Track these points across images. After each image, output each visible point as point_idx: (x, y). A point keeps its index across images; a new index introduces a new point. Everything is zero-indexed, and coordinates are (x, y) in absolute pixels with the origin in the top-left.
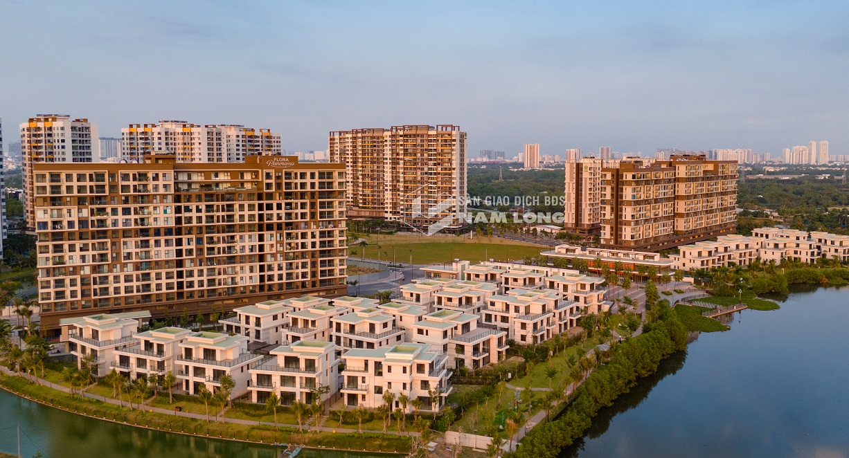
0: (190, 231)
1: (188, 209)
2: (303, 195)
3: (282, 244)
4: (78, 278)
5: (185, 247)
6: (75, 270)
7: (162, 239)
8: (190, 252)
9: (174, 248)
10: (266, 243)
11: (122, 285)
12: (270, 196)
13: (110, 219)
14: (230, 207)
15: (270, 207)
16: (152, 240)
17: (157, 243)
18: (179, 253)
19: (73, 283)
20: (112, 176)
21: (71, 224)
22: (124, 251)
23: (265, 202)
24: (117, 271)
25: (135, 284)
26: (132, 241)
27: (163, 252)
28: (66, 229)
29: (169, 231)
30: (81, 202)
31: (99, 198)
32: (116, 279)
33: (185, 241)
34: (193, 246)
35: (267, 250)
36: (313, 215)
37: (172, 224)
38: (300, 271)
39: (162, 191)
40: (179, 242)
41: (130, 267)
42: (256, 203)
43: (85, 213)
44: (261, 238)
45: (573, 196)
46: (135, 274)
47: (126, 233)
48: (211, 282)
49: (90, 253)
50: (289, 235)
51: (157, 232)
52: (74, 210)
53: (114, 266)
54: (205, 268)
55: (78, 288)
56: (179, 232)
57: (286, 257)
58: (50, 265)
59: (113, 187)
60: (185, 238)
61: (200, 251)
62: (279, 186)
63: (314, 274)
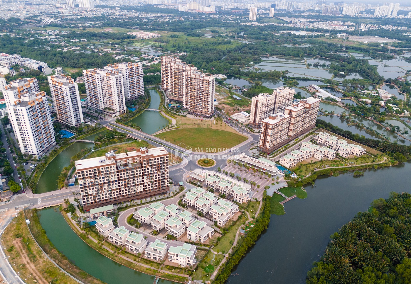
0: (122, 180)
1: (121, 174)
2: (155, 165)
3: (149, 179)
4: (92, 196)
5: (121, 184)
6: (91, 195)
7: (114, 183)
8: (122, 185)
9: (118, 185)
10: (145, 180)
11: (104, 196)
12: (145, 167)
13: (99, 180)
14: (133, 172)
15: (145, 170)
16: (111, 184)
17: (113, 184)
18: (119, 186)
19: (91, 198)
20: (99, 169)
21: (89, 183)
22: (104, 188)
23: (144, 169)
24: (102, 193)
25: (108, 196)
26: (106, 185)
27: (115, 186)
28: (88, 185)
29: (116, 181)
30: (91, 178)
31: (95, 176)
32: (103, 195)
33: (121, 183)
34: (123, 184)
35: (145, 182)
36: (158, 170)
37: (117, 179)
38: (155, 185)
39: (113, 171)
40: (119, 183)
41: (106, 192)
42: (141, 169)
43: (92, 180)
44: (143, 178)
45: (254, 112)
46: (107, 193)
47: (104, 183)
48: (129, 192)
49: (95, 190)
50: (151, 176)
51: (113, 182)
52: (89, 179)
53: (102, 192)
54: (127, 189)
55: (93, 199)
56: (119, 180)
57: (151, 182)
58: (84, 194)
59: (99, 172)
60: (120, 182)
61: (125, 185)
62: (148, 164)
63: (159, 185)
